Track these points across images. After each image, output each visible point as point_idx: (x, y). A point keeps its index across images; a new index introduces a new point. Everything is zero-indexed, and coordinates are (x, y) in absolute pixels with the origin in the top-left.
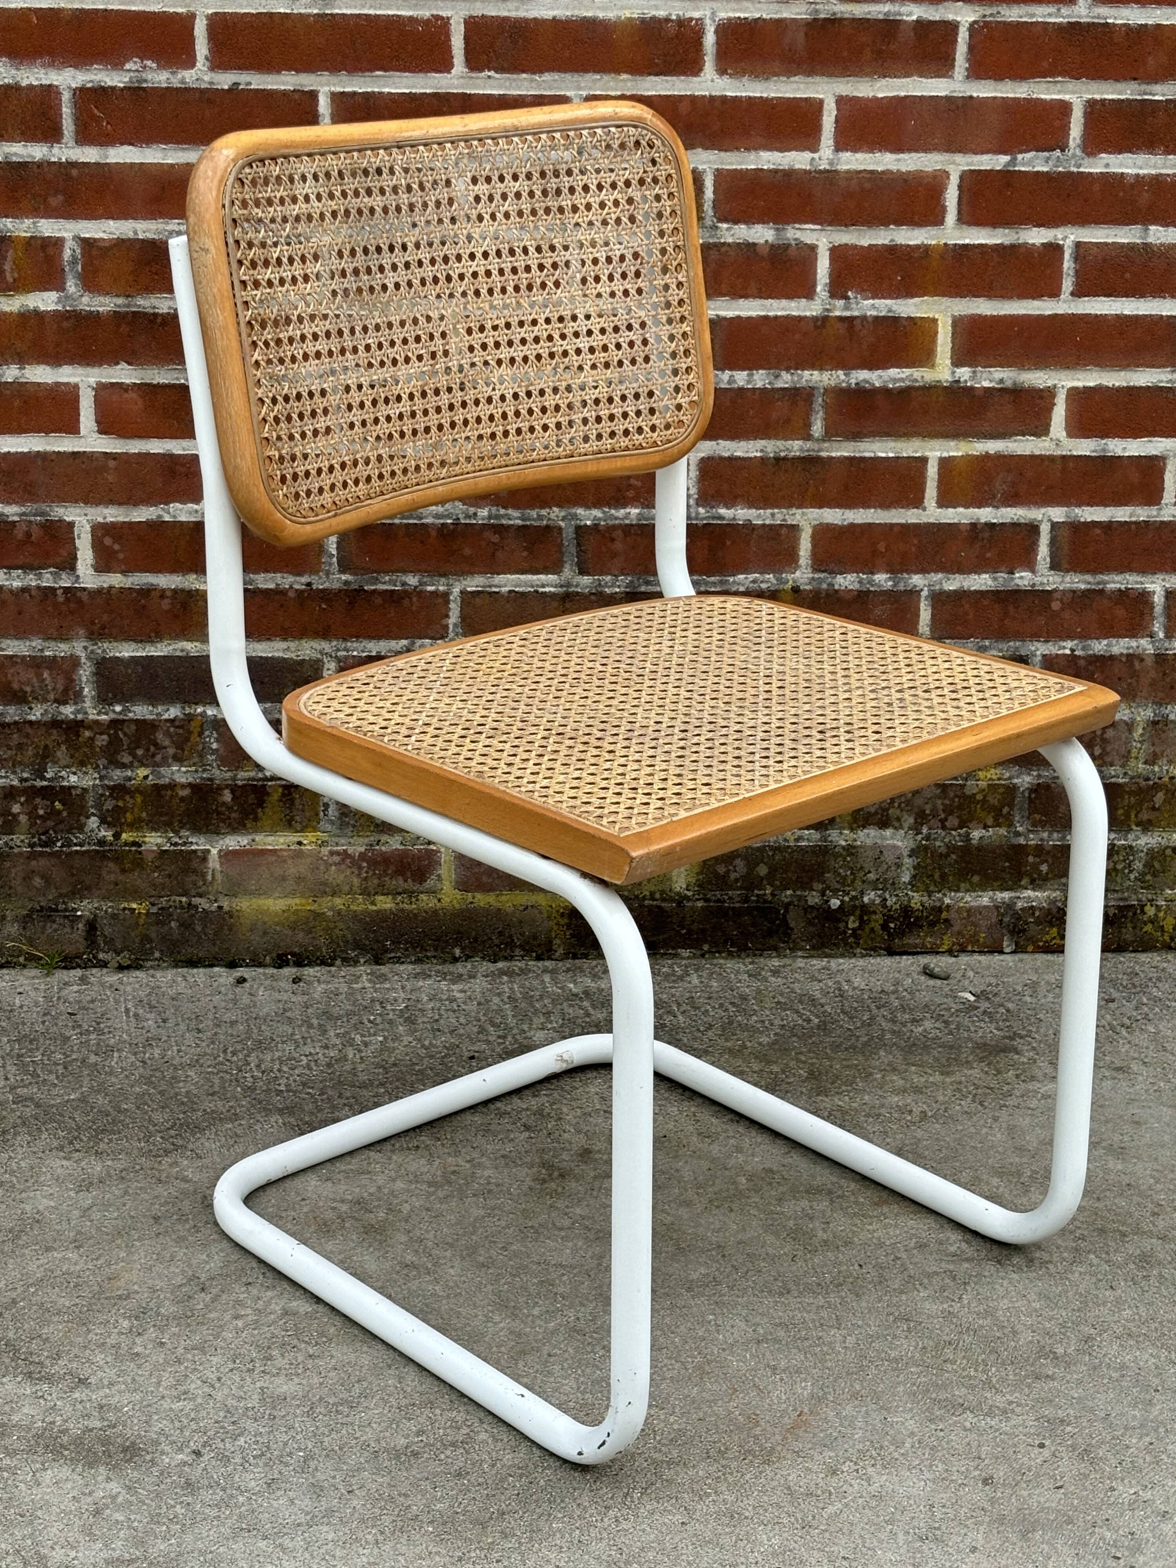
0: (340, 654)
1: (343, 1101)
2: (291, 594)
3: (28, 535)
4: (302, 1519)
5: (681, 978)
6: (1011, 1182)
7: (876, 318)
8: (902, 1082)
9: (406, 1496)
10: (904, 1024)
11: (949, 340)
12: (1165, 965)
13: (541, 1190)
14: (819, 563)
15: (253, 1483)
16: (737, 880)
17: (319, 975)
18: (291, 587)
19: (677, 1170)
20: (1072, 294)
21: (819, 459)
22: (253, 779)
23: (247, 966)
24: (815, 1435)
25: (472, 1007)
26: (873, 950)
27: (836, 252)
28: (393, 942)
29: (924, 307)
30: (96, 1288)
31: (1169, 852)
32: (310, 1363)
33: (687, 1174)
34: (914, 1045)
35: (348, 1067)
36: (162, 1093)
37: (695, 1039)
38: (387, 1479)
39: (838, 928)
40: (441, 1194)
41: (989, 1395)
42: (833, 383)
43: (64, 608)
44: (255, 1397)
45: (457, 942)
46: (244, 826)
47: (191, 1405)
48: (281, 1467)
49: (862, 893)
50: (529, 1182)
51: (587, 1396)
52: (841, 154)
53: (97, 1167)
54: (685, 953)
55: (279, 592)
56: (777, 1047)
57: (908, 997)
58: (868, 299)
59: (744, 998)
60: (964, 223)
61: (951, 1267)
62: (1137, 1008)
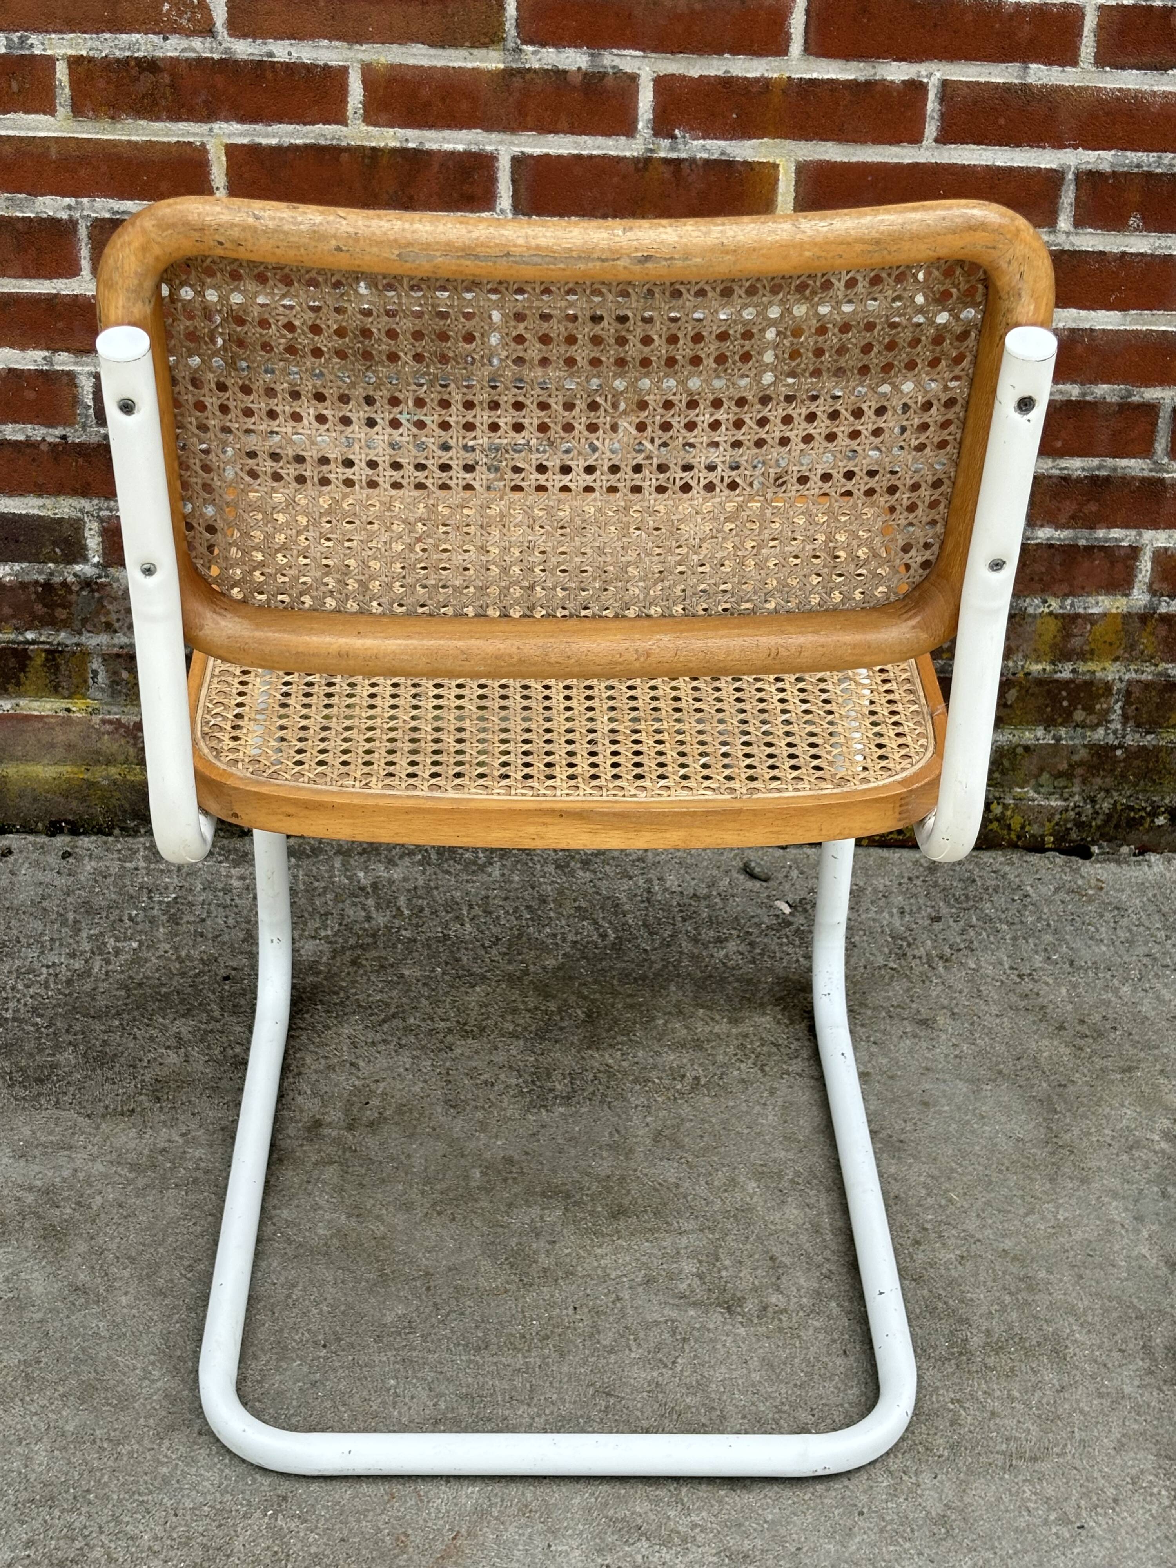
0: (102, 513)
1: (71, 1038)
2: (44, 448)
6: (767, 1187)
7: (707, 161)
8: (684, 1032)
10: (706, 946)
11: (792, 188)
12: (1007, 868)
17: (92, 847)
18: (44, 440)
19: (409, 1157)
20: (936, 140)
22: (14, 642)
23: (18, 832)
27: (662, 83)
29: (763, 150)
31: (1020, 750)
33: (418, 1160)
34: (711, 976)
35: (88, 987)
37: (476, 958)
41: (672, 1513)
46: (6, 690)
55: (29, 445)
56: (561, 974)
57: (720, 905)
58: (698, 138)
59: (543, 901)
60: (810, 54)
61: (674, 1314)
62: (963, 932)
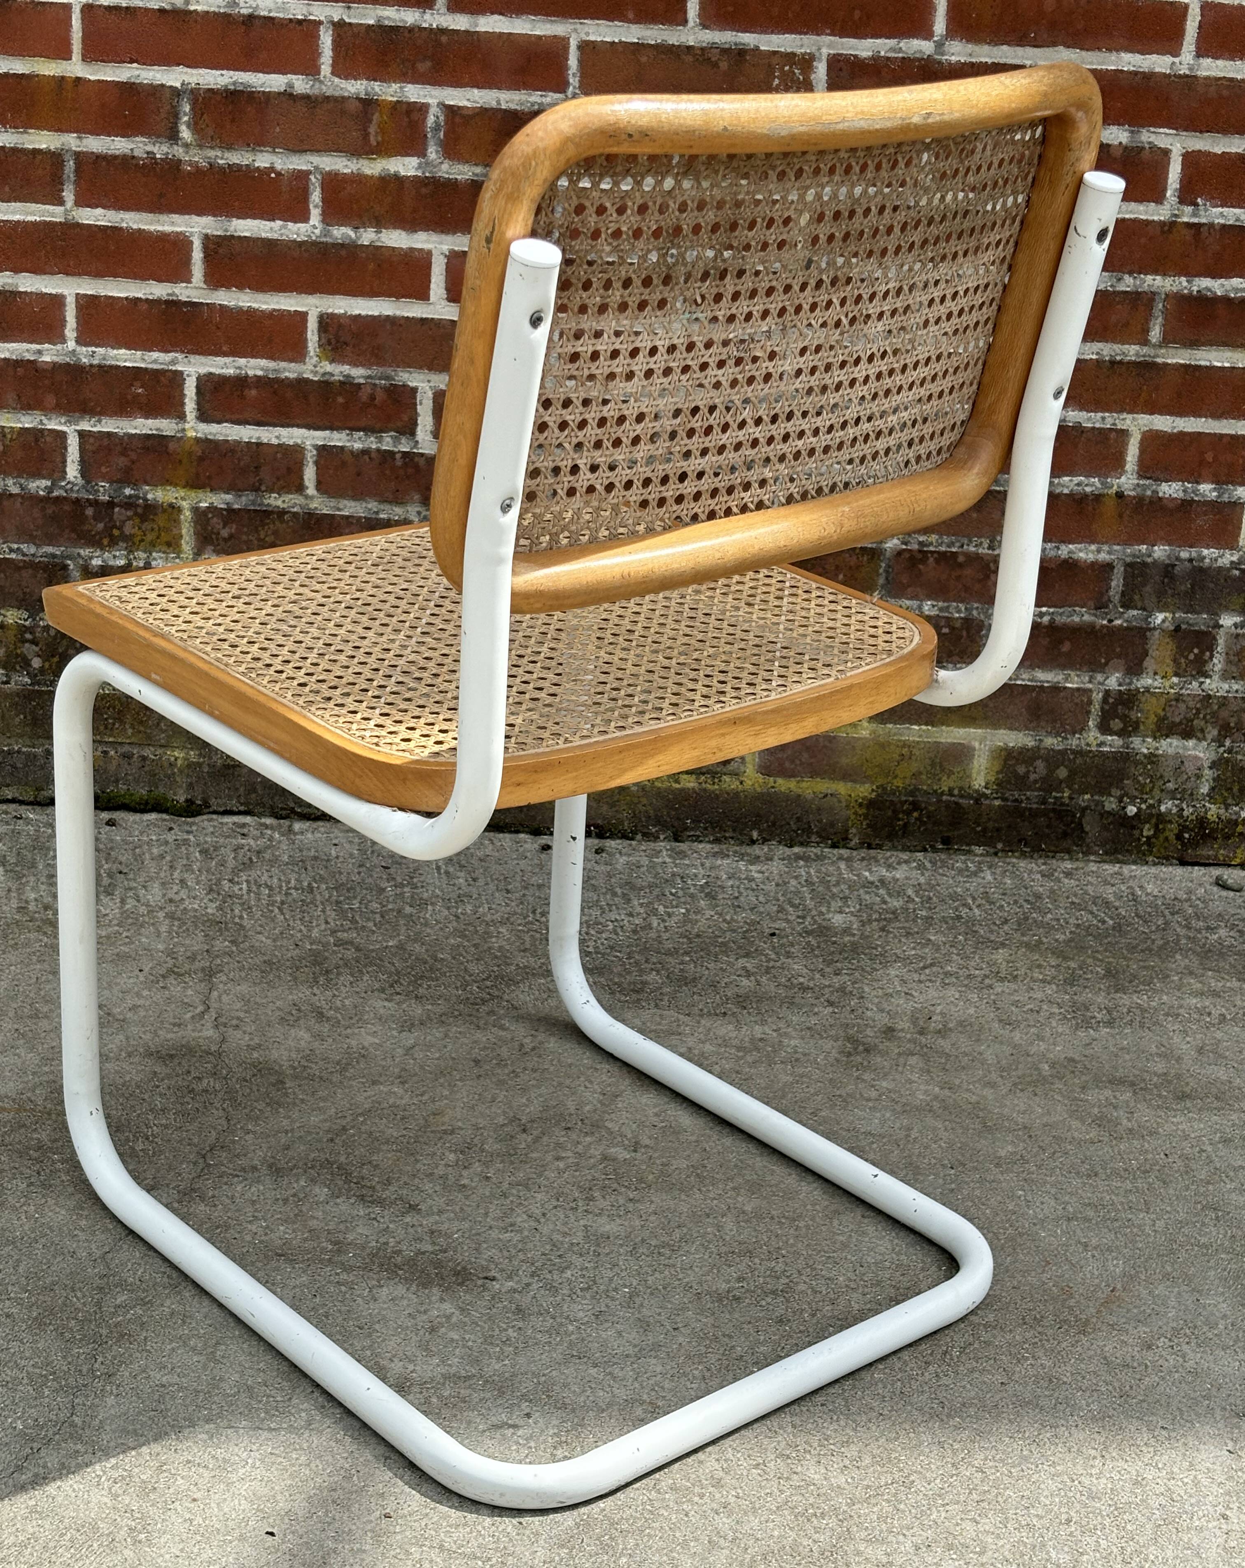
1: (651, 966)
3: (372, 398)
4: (631, 1351)
5: (975, 874)
7: (1224, 227)
8: (1199, 985)
9: (730, 1337)
10: (1199, 931)
13: (847, 1063)
14: (1145, 470)
15: (581, 1314)
16: (1036, 782)
17: (620, 847)
19: (980, 1054)
21: (1155, 364)
23: (551, 834)
24: (1128, 1311)
25: (770, 887)
26: (1165, 859)
27: (1189, 158)
28: (693, 821)
30: (422, 1122)
32: (630, 1207)
33: (989, 1056)
34: (1210, 951)
35: (653, 935)
36: (476, 946)
37: (991, 932)
38: (711, 1320)
39: (1132, 835)
40: (749, 1059)
42: (1175, 289)
43: (402, 472)
44: (579, 1234)
45: (755, 825)
47: (518, 1237)
48: (608, 1301)
49: (1160, 802)
50: (834, 1053)
51: (903, 1257)
52: (1201, 60)
53: (417, 1011)
54: (979, 850)
56: (1073, 944)
57: (1201, 905)
58: (1217, 206)
59: (1038, 897)
